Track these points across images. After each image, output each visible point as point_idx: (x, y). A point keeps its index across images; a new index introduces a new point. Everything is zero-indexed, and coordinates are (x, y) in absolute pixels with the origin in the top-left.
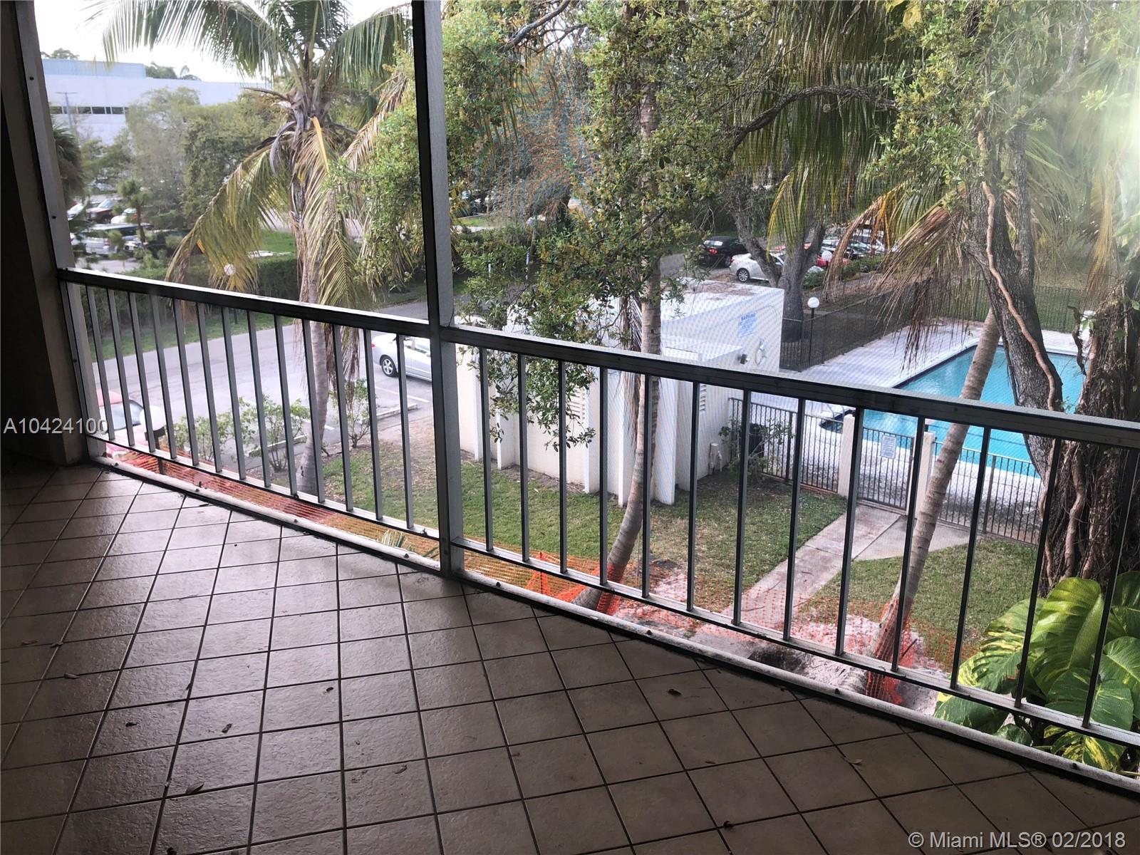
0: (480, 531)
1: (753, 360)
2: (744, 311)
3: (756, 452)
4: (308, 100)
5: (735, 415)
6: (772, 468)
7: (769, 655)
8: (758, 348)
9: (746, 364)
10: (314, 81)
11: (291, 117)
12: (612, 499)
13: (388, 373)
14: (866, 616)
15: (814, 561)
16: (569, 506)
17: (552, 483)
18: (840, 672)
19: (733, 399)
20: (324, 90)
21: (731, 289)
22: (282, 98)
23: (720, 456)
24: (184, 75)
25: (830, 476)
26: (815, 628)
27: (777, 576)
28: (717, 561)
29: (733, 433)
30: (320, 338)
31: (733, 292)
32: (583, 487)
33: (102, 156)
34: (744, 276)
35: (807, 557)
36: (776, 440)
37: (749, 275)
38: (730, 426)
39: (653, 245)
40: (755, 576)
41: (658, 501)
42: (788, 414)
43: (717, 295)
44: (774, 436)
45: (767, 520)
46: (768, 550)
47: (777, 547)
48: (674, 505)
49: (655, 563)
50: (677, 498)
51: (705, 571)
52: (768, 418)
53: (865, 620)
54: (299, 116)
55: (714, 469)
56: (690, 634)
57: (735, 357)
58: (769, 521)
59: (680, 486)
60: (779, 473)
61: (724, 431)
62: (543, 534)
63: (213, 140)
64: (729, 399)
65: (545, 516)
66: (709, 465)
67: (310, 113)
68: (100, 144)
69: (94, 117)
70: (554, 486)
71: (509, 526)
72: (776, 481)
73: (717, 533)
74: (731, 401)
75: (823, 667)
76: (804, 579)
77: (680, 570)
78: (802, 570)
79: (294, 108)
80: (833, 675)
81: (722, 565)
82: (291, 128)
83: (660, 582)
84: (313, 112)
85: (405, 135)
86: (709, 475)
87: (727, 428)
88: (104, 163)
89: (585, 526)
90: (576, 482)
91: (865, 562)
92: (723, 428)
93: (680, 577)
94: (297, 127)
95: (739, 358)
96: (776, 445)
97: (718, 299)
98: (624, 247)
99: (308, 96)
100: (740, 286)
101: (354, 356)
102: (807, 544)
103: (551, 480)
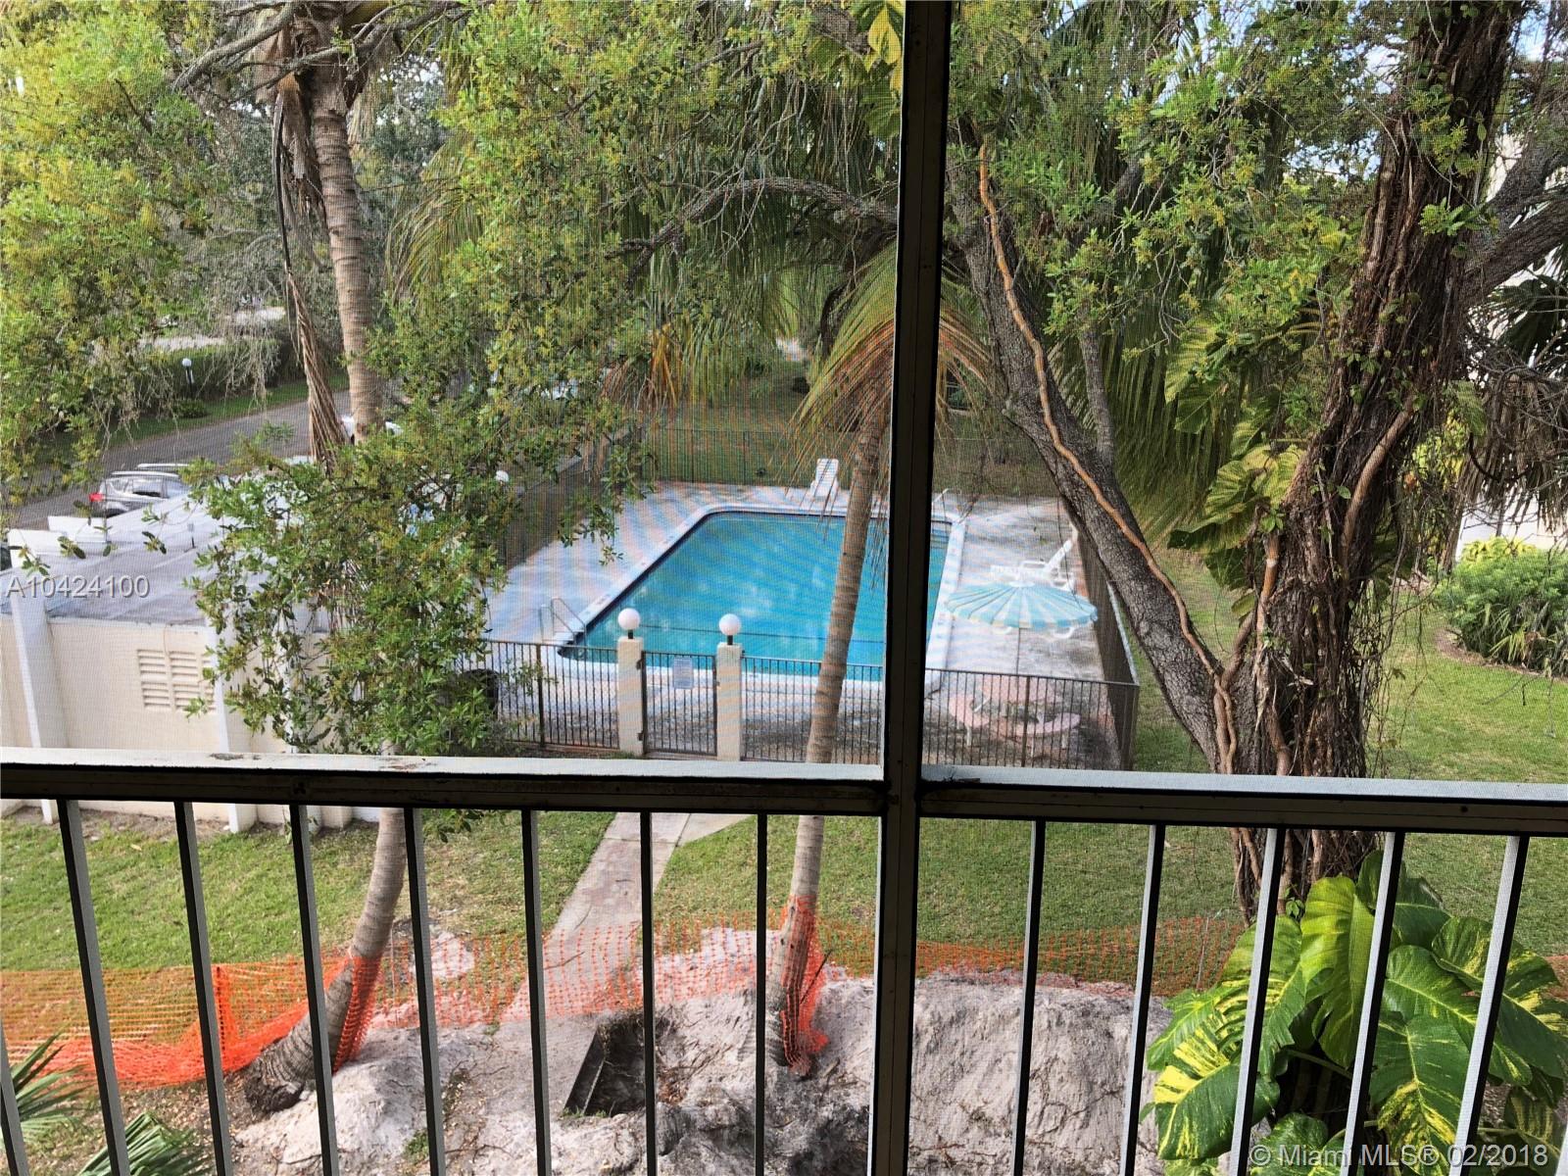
7: (620, 1026)
14: (727, 925)
15: (625, 859)
16: (208, 863)
17: (160, 828)
18: (732, 1023)
25: (599, 727)
26: (670, 964)
27: (584, 898)
28: (490, 897)
35: (614, 857)
40: (553, 906)
42: (534, 648)
46: (559, 859)
47: (570, 852)
51: (478, 918)
53: (729, 931)
56: (492, 1029)
60: (531, 737)
62: (177, 923)
65: (169, 891)
70: (168, 833)
73: (471, 850)
75: (705, 1022)
76: (623, 892)
77: (438, 927)
78: (616, 877)
80: (725, 1031)
81: (499, 901)
89: (251, 889)
91: (694, 843)
96: (524, 696)
102: (606, 836)
103: (159, 824)
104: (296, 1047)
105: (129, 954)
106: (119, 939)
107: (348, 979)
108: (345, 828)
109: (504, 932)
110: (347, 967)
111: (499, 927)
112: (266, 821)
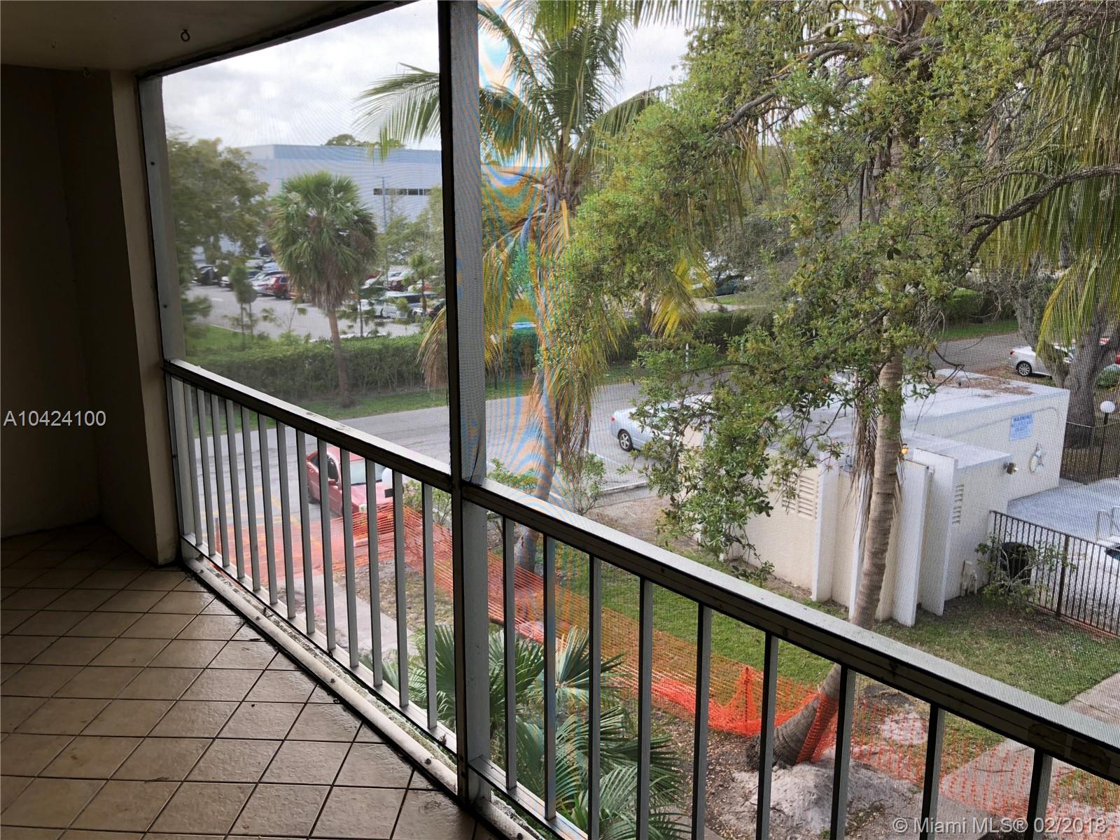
0: (690, 628)
1: (1025, 467)
2: (1019, 411)
3: (1020, 578)
4: (560, 184)
5: (997, 531)
6: (1039, 599)
8: (1034, 455)
9: (1014, 474)
10: (567, 165)
11: (544, 200)
12: (842, 610)
13: (624, 447)
19: (996, 513)
20: (576, 173)
21: (1003, 386)
22: (537, 182)
23: (976, 576)
24: (487, 161)
29: (992, 552)
30: (551, 412)
31: (1006, 390)
32: (810, 593)
33: (407, 231)
34: (1025, 370)
36: (1047, 567)
37: (1031, 370)
38: (989, 543)
39: (867, 351)
41: (895, 621)
42: (1063, 537)
43: (988, 392)
44: (1045, 562)
45: (1028, 660)
48: (914, 627)
49: (883, 694)
50: (917, 621)
52: (1037, 538)
54: (550, 198)
55: (966, 590)
57: (1002, 464)
58: (1031, 663)
59: (923, 606)
60: (1049, 605)
61: (982, 548)
62: (758, 641)
63: (493, 219)
64: (990, 512)
66: (961, 585)
67: (560, 196)
68: (404, 222)
69: (407, 198)
71: (723, 628)
72: (1043, 614)
74: (993, 514)
77: (912, 708)
79: (546, 190)
82: (544, 210)
83: (886, 719)
84: (564, 194)
85: (597, 221)
86: (960, 597)
87: (986, 546)
88: (407, 239)
90: (803, 587)
92: (980, 545)
93: (910, 716)
94: (548, 209)
95: (1005, 466)
96: (1046, 572)
97: (986, 396)
98: (835, 351)
99: (560, 180)
100: (1017, 383)
101: (584, 431)
102: (1078, 695)
103: (776, 581)
104: (778, 736)
105: (725, 648)
106: (725, 638)
107: (815, 706)
108: (883, 622)
109: (958, 730)
110: (817, 698)
111: (956, 726)
112: (837, 600)
